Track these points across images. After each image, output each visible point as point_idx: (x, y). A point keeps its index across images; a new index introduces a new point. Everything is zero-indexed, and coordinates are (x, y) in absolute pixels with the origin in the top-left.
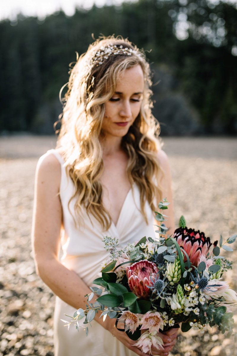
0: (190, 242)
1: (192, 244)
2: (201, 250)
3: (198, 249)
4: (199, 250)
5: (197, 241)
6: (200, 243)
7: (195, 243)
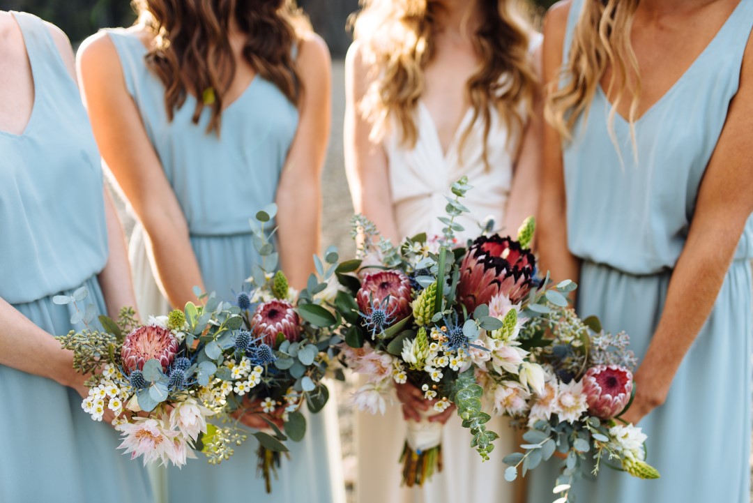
0: (482, 266)
1: (485, 270)
2: (499, 286)
3: (493, 282)
4: (496, 284)
5: (495, 268)
6: (498, 272)
7: (489, 270)
